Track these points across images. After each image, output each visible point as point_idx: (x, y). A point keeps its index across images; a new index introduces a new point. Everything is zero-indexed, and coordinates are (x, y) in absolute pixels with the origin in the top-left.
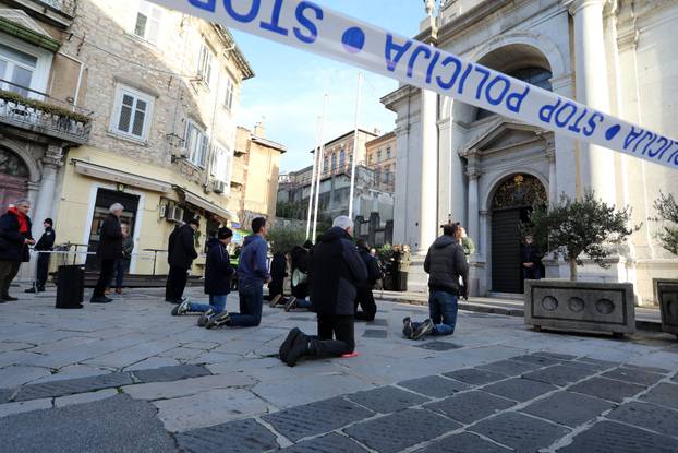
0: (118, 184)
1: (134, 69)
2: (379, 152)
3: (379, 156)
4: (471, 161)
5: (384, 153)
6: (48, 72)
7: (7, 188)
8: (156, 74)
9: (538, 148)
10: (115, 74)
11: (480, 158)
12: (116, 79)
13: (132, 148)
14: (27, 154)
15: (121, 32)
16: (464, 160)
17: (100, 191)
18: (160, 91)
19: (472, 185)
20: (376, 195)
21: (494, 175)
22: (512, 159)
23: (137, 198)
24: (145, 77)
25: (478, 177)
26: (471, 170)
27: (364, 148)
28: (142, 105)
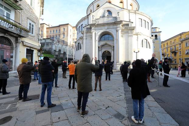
0: (30, 47)
1: (30, 15)
2: (51, 31)
3: (54, 32)
4: (100, 48)
5: (52, 32)
6: (14, 15)
7: (6, 49)
8: (34, 17)
9: (111, 47)
10: (27, 16)
11: (101, 47)
12: (28, 18)
13: (31, 37)
14: (13, 40)
15: (27, 4)
16: (99, 47)
17: (27, 49)
18: (35, 22)
19: (100, 52)
20: (58, 45)
21: (103, 50)
22: (107, 48)
23: (33, 51)
24: (33, 18)
25: (101, 50)
26: (100, 49)
27: (46, 29)
28: (33, 26)
